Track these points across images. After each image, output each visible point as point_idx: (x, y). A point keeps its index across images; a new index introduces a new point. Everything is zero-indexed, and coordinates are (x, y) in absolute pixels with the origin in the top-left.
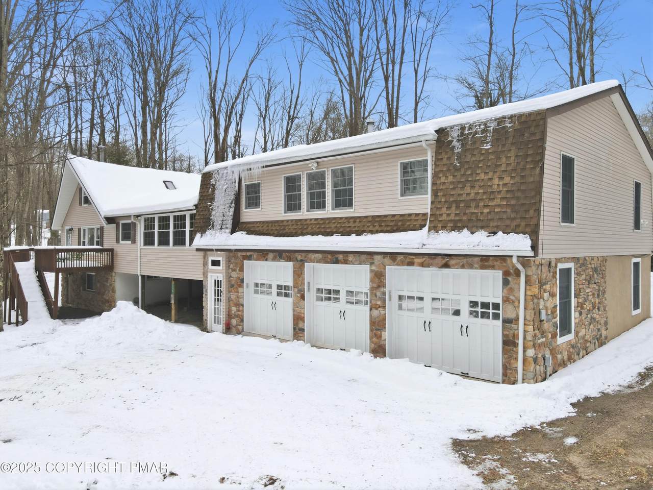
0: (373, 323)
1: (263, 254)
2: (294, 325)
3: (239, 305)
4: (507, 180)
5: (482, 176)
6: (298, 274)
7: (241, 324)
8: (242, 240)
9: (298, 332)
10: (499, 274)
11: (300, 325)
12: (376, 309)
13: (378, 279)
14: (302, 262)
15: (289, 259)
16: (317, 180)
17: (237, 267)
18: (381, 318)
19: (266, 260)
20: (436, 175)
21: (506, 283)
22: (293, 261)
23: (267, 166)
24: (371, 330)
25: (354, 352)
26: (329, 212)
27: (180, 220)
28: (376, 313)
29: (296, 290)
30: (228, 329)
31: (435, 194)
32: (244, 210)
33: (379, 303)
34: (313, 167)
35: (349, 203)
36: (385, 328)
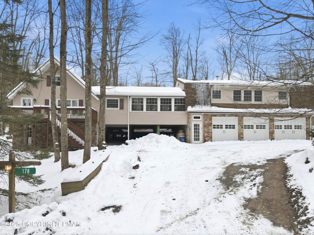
0: (270, 133)
1: (223, 114)
2: (238, 136)
3: (210, 132)
4: (309, 98)
5: (303, 97)
8: (215, 109)
10: (305, 118)
11: (242, 136)
12: (271, 129)
13: (272, 120)
14: (242, 117)
15: (236, 116)
16: (248, 93)
17: (208, 119)
18: (273, 131)
19: (225, 116)
20: (291, 96)
21: (306, 120)
22: (238, 117)
24: (269, 134)
26: (253, 102)
27: (166, 100)
28: (271, 130)
29: (240, 125)
30: (205, 142)
32: (212, 99)
33: (272, 127)
34: (249, 89)
35: (260, 100)
36: (274, 133)
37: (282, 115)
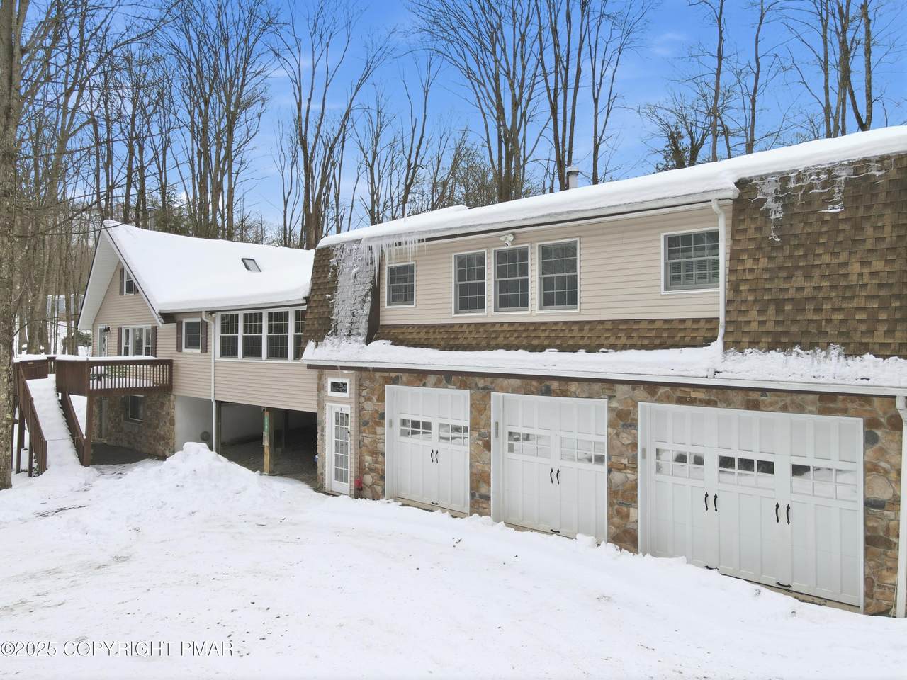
0: (613, 492)
1: (419, 377)
2: (471, 488)
3: (378, 454)
4: (878, 265)
5: (827, 259)
6: (480, 409)
7: (381, 482)
8: (384, 354)
9: (479, 501)
10: (858, 423)
11: (483, 490)
12: (620, 470)
13: (623, 420)
14: (487, 390)
15: (463, 386)
16: (513, 262)
17: (374, 394)
18: (628, 486)
19: (424, 385)
20: (734, 256)
21: (870, 439)
22: (470, 389)
23: (428, 240)
24: (610, 504)
25: (584, 540)
26: (534, 312)
27: (278, 319)
28: (618, 477)
29: (476, 434)
30: (359, 491)
31: (734, 287)
32: (387, 307)
33: (625, 461)
34: (507, 242)
35: (571, 299)
36: (636, 502)
37: (683, 393)
